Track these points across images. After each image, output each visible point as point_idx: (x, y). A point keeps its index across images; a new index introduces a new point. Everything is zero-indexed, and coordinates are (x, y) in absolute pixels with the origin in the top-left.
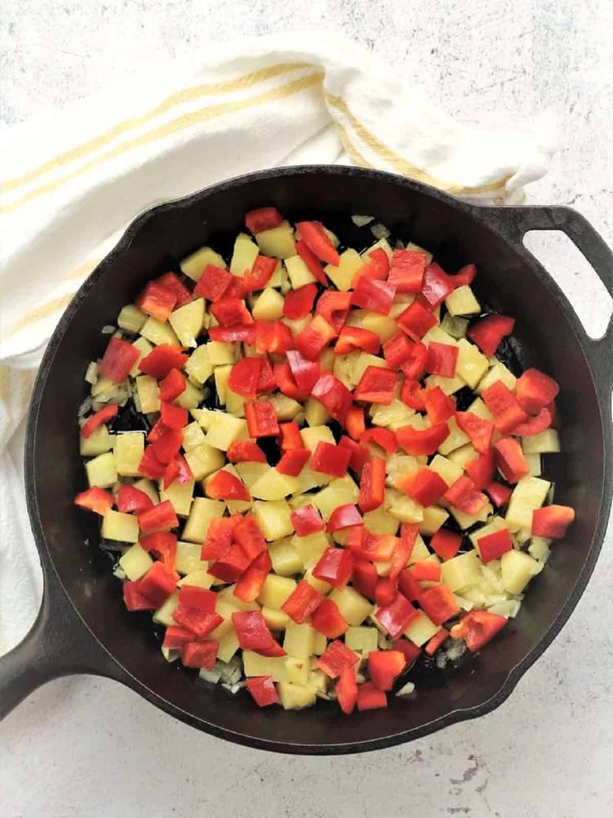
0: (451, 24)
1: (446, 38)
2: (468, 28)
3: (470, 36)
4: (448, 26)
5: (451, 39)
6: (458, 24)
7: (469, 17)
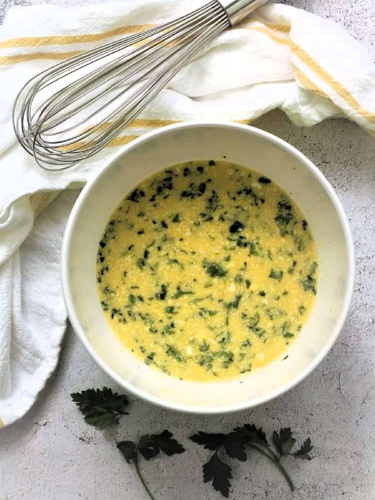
0: (354, 14)
1: (349, 23)
2: (365, 17)
3: (366, 23)
4: (351, 15)
5: (353, 25)
6: (358, 14)
7: (366, 10)
